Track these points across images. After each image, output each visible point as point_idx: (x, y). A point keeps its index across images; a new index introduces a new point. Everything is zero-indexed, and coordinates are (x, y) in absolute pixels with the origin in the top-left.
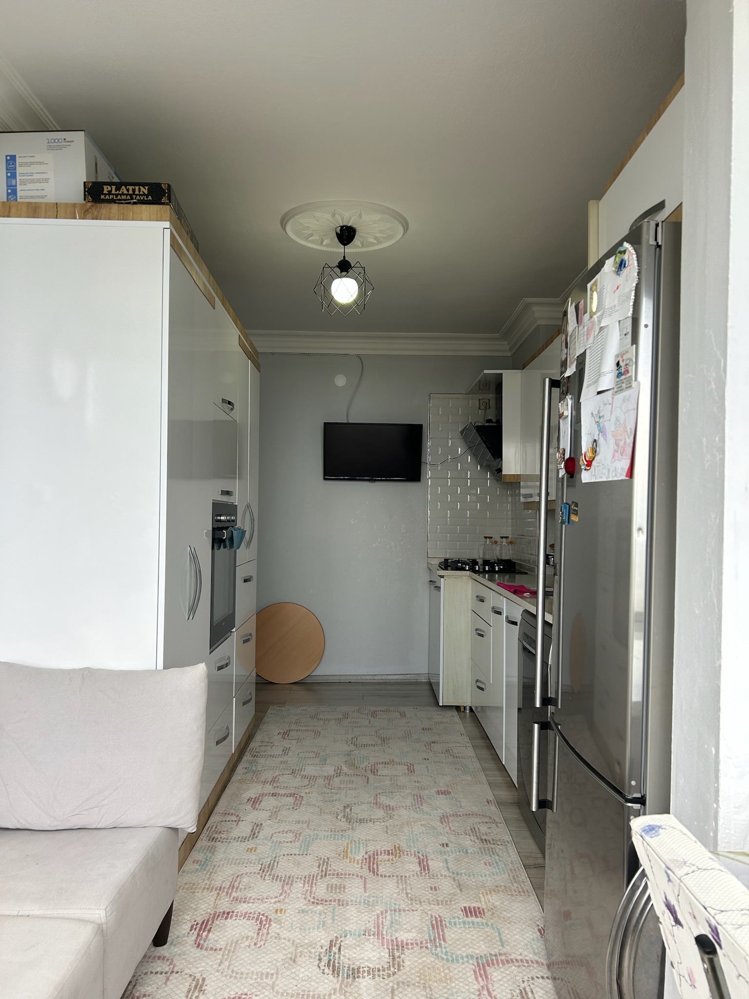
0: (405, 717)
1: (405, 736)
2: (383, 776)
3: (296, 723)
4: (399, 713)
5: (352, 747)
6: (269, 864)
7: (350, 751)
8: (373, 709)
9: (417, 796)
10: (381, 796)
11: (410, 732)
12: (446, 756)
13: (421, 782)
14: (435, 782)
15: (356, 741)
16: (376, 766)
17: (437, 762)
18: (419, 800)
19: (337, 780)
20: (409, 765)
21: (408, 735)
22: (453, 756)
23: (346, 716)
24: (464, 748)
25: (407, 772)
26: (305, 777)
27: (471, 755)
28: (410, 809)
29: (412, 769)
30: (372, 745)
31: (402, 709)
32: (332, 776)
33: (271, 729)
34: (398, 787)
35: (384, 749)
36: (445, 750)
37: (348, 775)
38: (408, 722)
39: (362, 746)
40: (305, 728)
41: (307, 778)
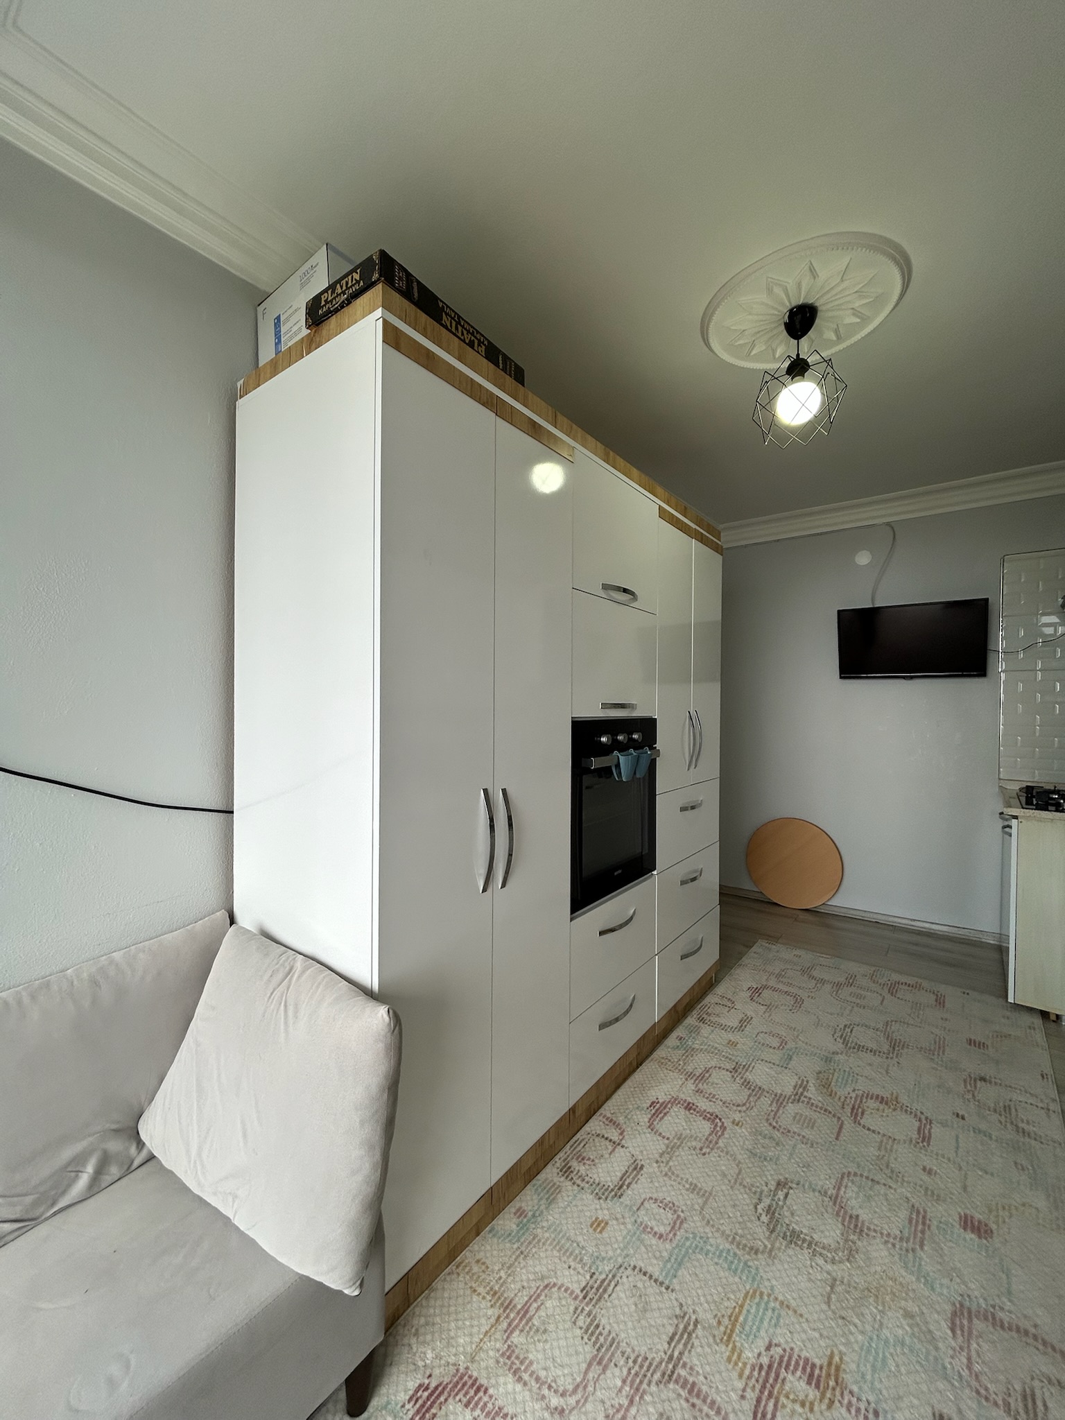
0: (944, 1007)
1: (932, 1048)
2: (869, 1129)
3: (779, 976)
4: (935, 997)
5: (839, 1046)
6: (604, 1280)
7: (833, 1053)
8: (895, 977)
9: (918, 1212)
10: (850, 1184)
11: (944, 1043)
12: (1001, 1122)
13: (936, 1173)
14: (965, 1188)
15: (849, 1034)
16: (864, 1100)
17: (980, 1131)
18: (920, 1227)
19: (791, 1109)
20: (924, 1122)
21: (939, 1048)
22: (1016, 1126)
23: (851, 981)
24: (1043, 1111)
25: (915, 1136)
26: (746, 1084)
27: (1057, 1137)
28: (894, 1245)
29: (926, 1132)
30: (871, 1051)
31: (942, 989)
32: (787, 1097)
33: (742, 979)
34: (888, 1172)
35: (888, 1066)
36: (1001, 1104)
37: (812, 1104)
38: (946, 1020)
39: (854, 1048)
40: (785, 988)
41: (749, 1089)
